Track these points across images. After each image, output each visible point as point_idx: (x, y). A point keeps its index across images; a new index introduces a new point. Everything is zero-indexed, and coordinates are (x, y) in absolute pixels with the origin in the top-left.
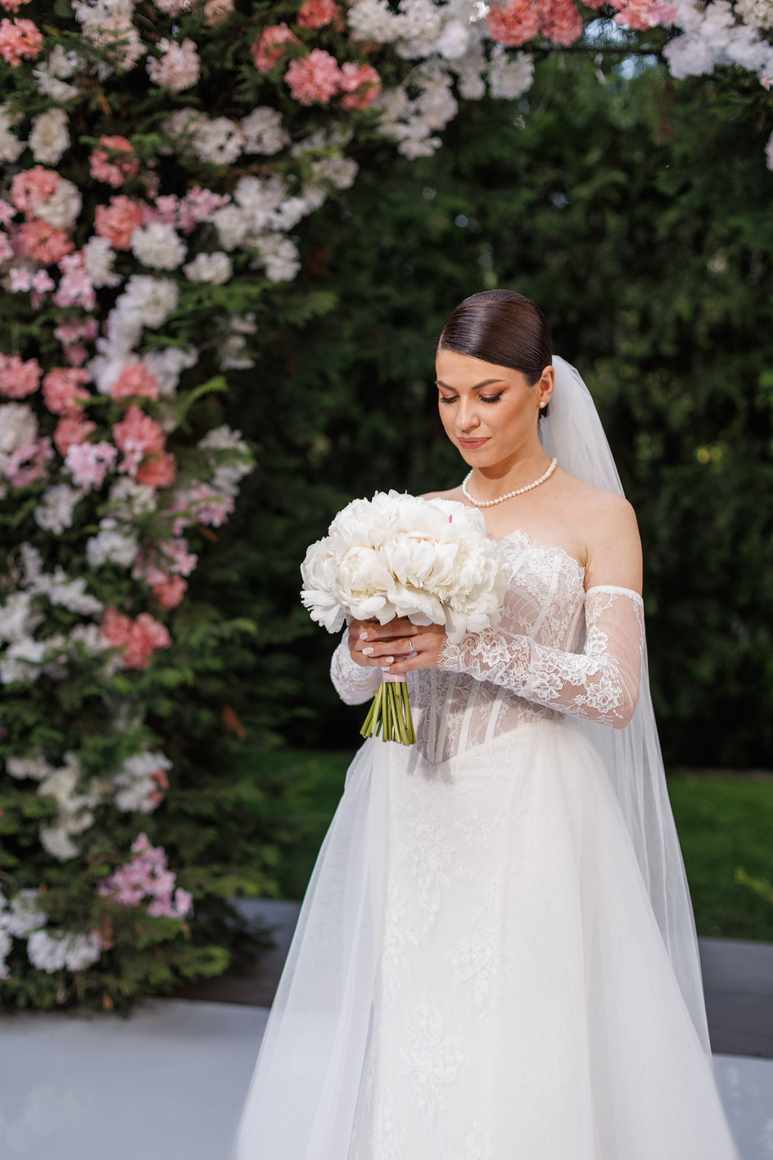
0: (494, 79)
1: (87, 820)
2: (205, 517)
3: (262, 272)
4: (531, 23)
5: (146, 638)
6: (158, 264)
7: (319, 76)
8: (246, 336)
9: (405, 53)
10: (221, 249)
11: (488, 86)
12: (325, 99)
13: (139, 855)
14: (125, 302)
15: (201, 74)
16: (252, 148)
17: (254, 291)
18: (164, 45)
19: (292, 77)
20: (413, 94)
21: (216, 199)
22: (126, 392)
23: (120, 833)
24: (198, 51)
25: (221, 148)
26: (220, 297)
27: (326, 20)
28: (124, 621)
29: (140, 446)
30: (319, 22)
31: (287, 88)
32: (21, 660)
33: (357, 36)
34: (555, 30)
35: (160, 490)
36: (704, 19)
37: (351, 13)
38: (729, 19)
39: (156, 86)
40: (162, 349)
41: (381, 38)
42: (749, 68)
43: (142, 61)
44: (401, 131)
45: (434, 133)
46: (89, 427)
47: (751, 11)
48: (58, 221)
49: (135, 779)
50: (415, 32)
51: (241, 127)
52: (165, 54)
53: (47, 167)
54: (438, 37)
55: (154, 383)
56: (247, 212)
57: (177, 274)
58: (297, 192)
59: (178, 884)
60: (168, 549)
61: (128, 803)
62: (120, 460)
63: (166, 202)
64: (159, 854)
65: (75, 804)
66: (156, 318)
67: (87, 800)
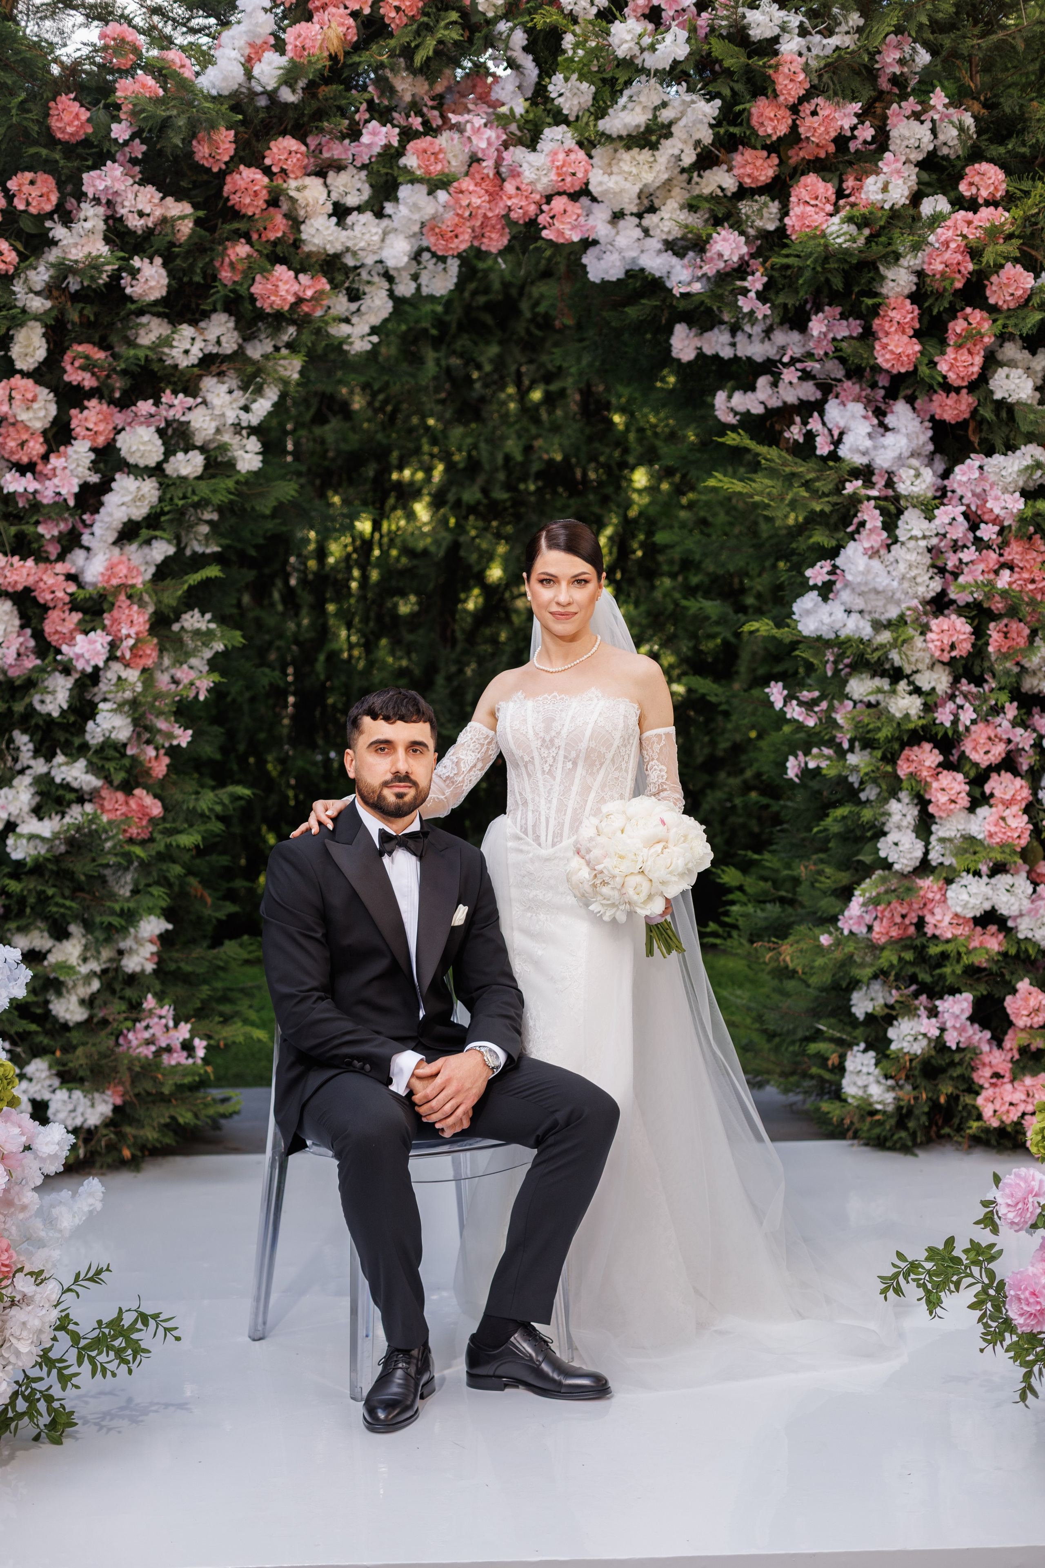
0: (424, 279)
1: (96, 985)
2: (190, 694)
3: (231, 465)
4: (467, 237)
5: (143, 810)
6: (142, 463)
7: (283, 288)
8: (210, 522)
9: (350, 261)
10: (195, 447)
11: (419, 288)
12: (286, 308)
13: (151, 1012)
14: (111, 500)
15: (169, 286)
16: (211, 349)
17: (230, 483)
18: (136, 262)
19: (256, 289)
20: (354, 296)
21: (190, 401)
22: (115, 582)
23: (128, 992)
24: (165, 265)
25: (186, 352)
26: (204, 489)
27: (279, 234)
28: (120, 796)
29: (132, 632)
30: (272, 236)
31: (253, 299)
32: (32, 837)
33: (306, 249)
34: (485, 240)
35: (144, 670)
36: (618, 233)
37: (303, 227)
38: (638, 233)
39: (130, 299)
40: (148, 542)
41: (331, 251)
42: (658, 274)
43: (116, 277)
44: (344, 329)
45: (374, 330)
46: (76, 617)
47: (657, 226)
48: (38, 425)
49: (138, 941)
50: (362, 244)
51: (202, 331)
52: (139, 270)
53: (25, 374)
54: (381, 248)
55: (139, 573)
56: (217, 412)
57: (157, 471)
58: (259, 391)
59: (193, 1033)
60: (162, 724)
61: (132, 964)
62: (113, 646)
63: (145, 407)
64: (167, 1011)
65: (84, 969)
66: (139, 513)
67: (95, 966)
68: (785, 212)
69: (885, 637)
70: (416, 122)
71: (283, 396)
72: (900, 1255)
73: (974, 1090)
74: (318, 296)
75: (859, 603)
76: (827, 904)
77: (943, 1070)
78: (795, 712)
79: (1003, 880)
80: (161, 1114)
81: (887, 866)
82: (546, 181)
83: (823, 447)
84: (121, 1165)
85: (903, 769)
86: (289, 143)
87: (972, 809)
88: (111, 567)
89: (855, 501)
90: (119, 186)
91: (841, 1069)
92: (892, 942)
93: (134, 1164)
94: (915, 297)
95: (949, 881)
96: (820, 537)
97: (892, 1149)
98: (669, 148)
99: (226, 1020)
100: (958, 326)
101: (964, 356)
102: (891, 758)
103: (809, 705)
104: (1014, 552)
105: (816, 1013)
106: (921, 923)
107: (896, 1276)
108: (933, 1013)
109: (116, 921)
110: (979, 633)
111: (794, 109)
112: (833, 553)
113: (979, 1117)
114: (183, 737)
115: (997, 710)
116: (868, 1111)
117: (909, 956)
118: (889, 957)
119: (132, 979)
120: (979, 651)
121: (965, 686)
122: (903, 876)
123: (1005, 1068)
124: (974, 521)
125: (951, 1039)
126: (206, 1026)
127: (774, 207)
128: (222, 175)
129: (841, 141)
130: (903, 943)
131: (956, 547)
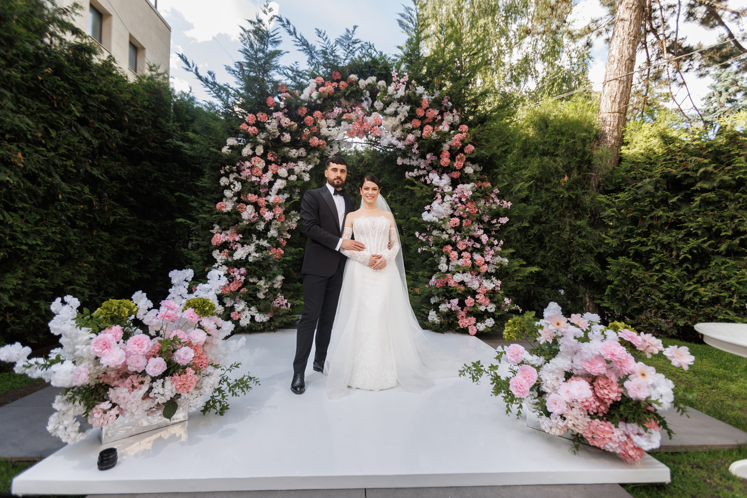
1: (267, 290)
2: (291, 228)
3: (303, 180)
5: (280, 252)
6: (283, 177)
7: (316, 141)
9: (330, 139)
10: (295, 174)
12: (316, 146)
13: (279, 296)
14: (276, 184)
15: (291, 140)
16: (300, 155)
17: (302, 183)
18: (284, 133)
19: (310, 141)
20: (332, 147)
21: (294, 164)
22: (276, 202)
23: (274, 292)
24: (290, 135)
25: (294, 155)
26: (296, 183)
27: (316, 130)
28: (275, 249)
29: (279, 213)
30: (314, 131)
31: (309, 144)
32: (254, 256)
33: (321, 134)
35: (282, 222)
36: (387, 135)
37: (321, 130)
38: (391, 136)
39: (282, 141)
40: (283, 194)
41: (326, 135)
42: (395, 144)
43: (279, 136)
46: (268, 209)
47: (395, 134)
48: (261, 167)
49: (277, 281)
50: (333, 135)
51: (298, 151)
52: (284, 135)
53: (258, 156)
54: (337, 136)
55: (281, 200)
56: (300, 167)
57: (286, 179)
58: (310, 164)
59: (288, 302)
60: (285, 234)
61: (276, 286)
62: (274, 216)
63: (285, 164)
64: (283, 297)
65: (265, 287)
66: (282, 187)
67: (267, 286)
68: (422, 133)
69: (441, 222)
70: (346, 110)
71: (315, 165)
72: (465, 365)
73: (458, 320)
74: (323, 144)
75: (436, 215)
76: (425, 280)
77: (450, 315)
78: (421, 238)
79: (465, 274)
80: (280, 320)
81: (440, 271)
82: (373, 123)
83: (429, 182)
84: (270, 331)
85: (444, 250)
86: (319, 112)
87: (458, 259)
88: (275, 199)
89: (436, 192)
90: (281, 117)
91: (428, 315)
92: (441, 287)
93: (274, 330)
94: (450, 151)
95: (453, 274)
96: (428, 200)
97: (439, 332)
98: (399, 117)
99: (297, 299)
100: (459, 157)
101: (460, 162)
102: (442, 248)
103: (424, 237)
104: (469, 204)
105: (422, 303)
106: (447, 283)
107: (464, 371)
108: (449, 303)
109: (271, 276)
110: (461, 222)
111: (425, 110)
112: (430, 204)
113: (459, 326)
114: (289, 236)
115: (465, 238)
116: (434, 324)
117: (445, 290)
118: (441, 290)
119: (275, 289)
120: (461, 225)
121: (457, 233)
122: (443, 273)
123: (464, 315)
124: (460, 199)
125: (453, 309)
126: (291, 300)
127: (420, 132)
128: (304, 117)
129: (434, 119)
130: (443, 287)
131: (456, 203)
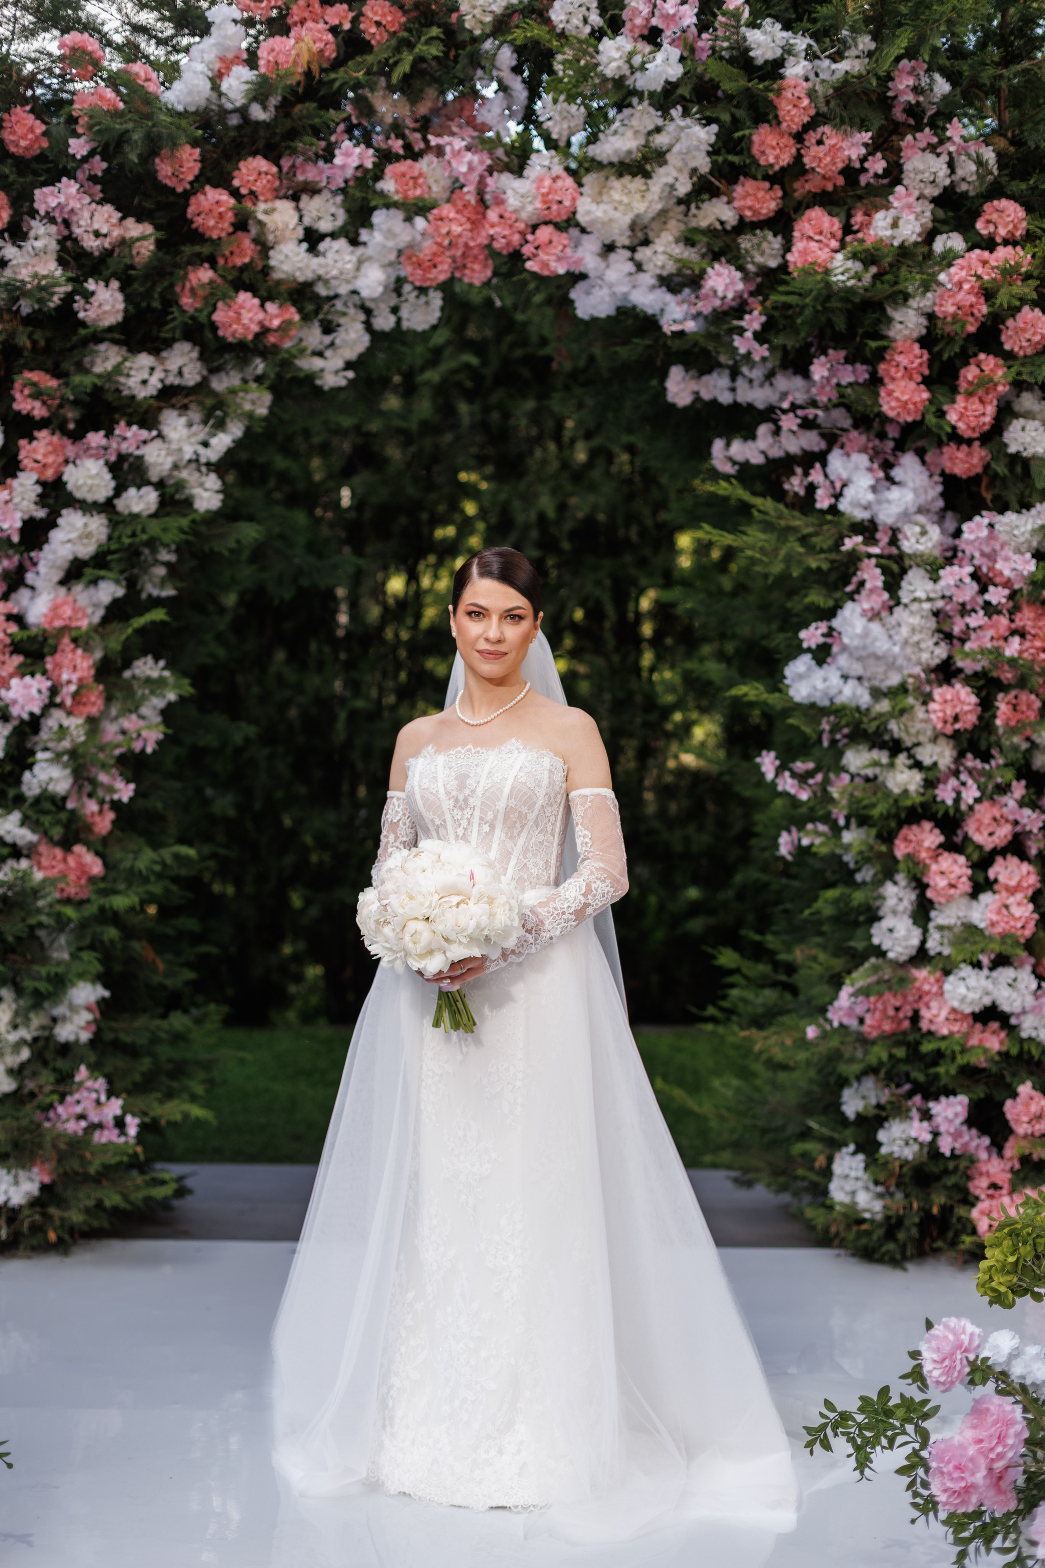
0: (404, 313)
1: (26, 1054)
2: (137, 746)
3: (188, 503)
4: (446, 267)
5: (82, 868)
6: (90, 498)
7: (246, 317)
8: (167, 564)
9: (322, 290)
10: (149, 483)
11: (399, 321)
12: (250, 337)
13: (81, 1084)
14: (56, 536)
15: (126, 311)
16: (172, 380)
17: (184, 522)
18: (91, 285)
19: (218, 317)
20: (328, 328)
21: (144, 434)
22: (58, 624)
23: (60, 1063)
24: (122, 289)
25: (144, 382)
26: (154, 529)
27: (247, 260)
28: (58, 852)
29: (75, 677)
30: (239, 261)
31: (214, 327)
33: (276, 276)
34: (467, 272)
35: (90, 721)
36: (608, 266)
37: (271, 253)
38: (630, 267)
39: (83, 324)
40: (94, 582)
41: (301, 278)
42: (650, 311)
43: (68, 299)
44: (317, 363)
45: (349, 365)
46: (18, 659)
47: (650, 260)
49: (73, 1008)
50: (335, 272)
51: (162, 361)
52: (93, 293)
54: (355, 277)
55: (85, 615)
56: (174, 446)
57: (107, 507)
58: (221, 426)
59: (125, 1110)
60: (103, 778)
61: (65, 1033)
62: (54, 691)
63: (95, 438)
64: (101, 1084)
65: (13, 1037)
66: (86, 551)
67: (24, 1033)
68: (787, 247)
69: (884, 706)
70: (397, 145)
71: (248, 432)
72: (828, 1404)
73: (970, 1201)
74: (285, 327)
75: (857, 669)
76: (820, 990)
77: (937, 1178)
78: (787, 784)
79: (1006, 974)
80: (87, 1197)
81: (880, 953)
82: (531, 209)
83: (823, 501)
84: (44, 1248)
85: (901, 850)
86: (260, 163)
87: (974, 895)
88: (55, 609)
89: (854, 559)
90: (74, 204)
91: (827, 1173)
92: (884, 1037)
93: (62, 1247)
94: (926, 341)
95: (947, 973)
96: (816, 597)
97: (880, 1261)
98: (663, 176)
99: (170, 1095)
100: (970, 373)
101: (975, 405)
102: (888, 837)
103: (802, 778)
104: (1026, 618)
105: (807, 1109)
106: (915, 1018)
107: (823, 1427)
108: (926, 1115)
109: (43, 986)
110: (986, 704)
111: (799, 137)
112: (830, 614)
113: (974, 1231)
114: (125, 792)
115: (1004, 789)
116: (853, 1218)
117: (900, 1052)
118: (880, 1053)
119: (65, 1049)
120: (985, 723)
121: (971, 762)
122: (898, 965)
123: (1003, 1178)
124: (984, 583)
125: (945, 1146)
126: (140, 1102)
127: (776, 243)
128: (187, 195)
129: (850, 173)
130: (896, 1039)
131: (964, 610)
